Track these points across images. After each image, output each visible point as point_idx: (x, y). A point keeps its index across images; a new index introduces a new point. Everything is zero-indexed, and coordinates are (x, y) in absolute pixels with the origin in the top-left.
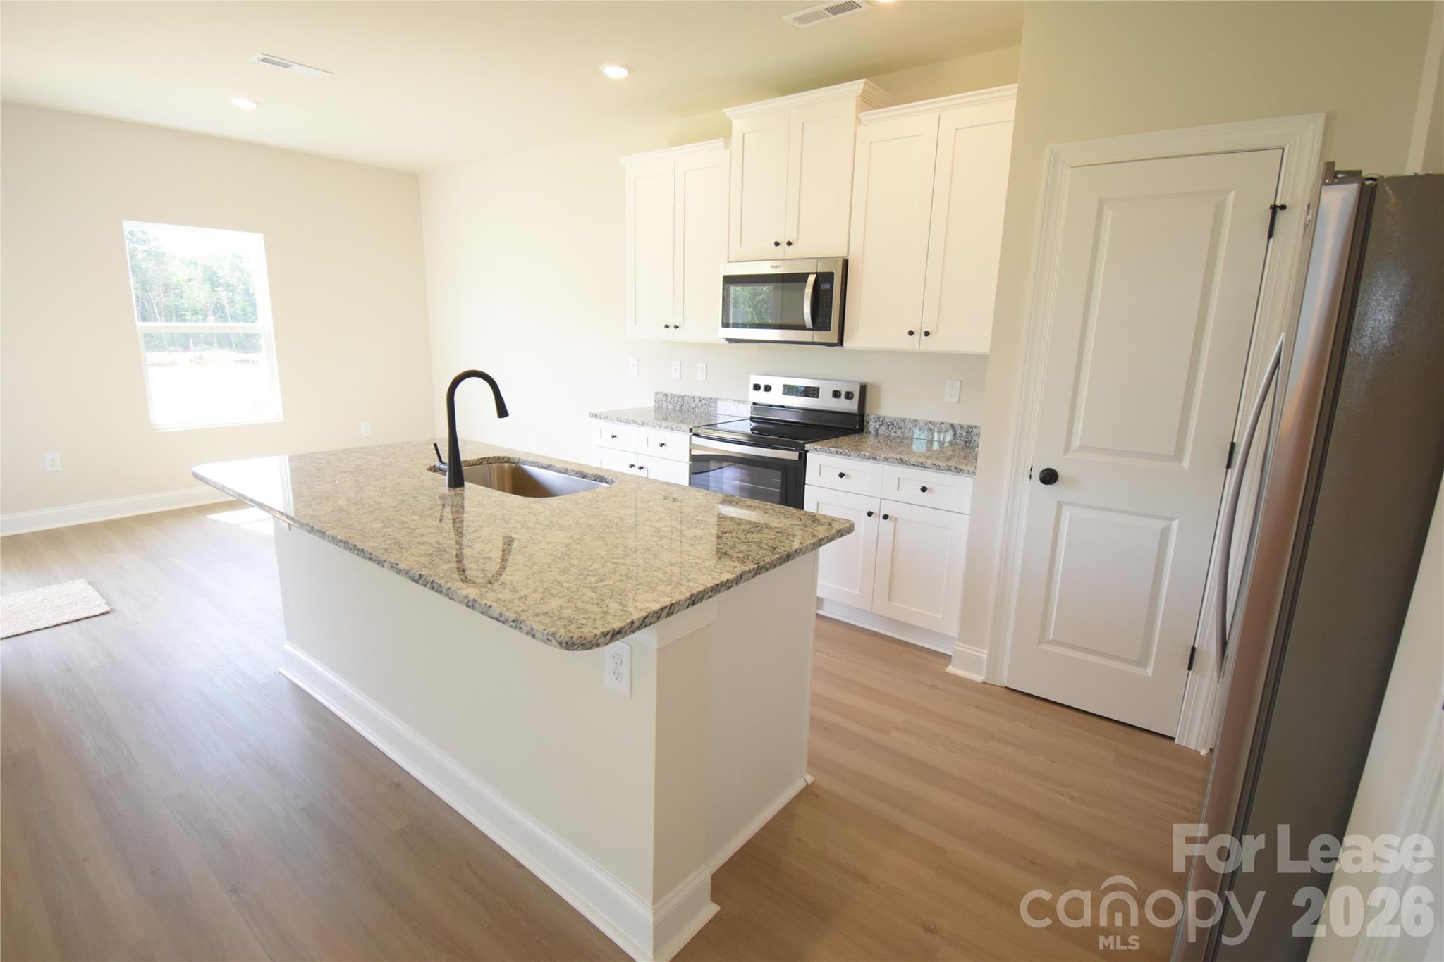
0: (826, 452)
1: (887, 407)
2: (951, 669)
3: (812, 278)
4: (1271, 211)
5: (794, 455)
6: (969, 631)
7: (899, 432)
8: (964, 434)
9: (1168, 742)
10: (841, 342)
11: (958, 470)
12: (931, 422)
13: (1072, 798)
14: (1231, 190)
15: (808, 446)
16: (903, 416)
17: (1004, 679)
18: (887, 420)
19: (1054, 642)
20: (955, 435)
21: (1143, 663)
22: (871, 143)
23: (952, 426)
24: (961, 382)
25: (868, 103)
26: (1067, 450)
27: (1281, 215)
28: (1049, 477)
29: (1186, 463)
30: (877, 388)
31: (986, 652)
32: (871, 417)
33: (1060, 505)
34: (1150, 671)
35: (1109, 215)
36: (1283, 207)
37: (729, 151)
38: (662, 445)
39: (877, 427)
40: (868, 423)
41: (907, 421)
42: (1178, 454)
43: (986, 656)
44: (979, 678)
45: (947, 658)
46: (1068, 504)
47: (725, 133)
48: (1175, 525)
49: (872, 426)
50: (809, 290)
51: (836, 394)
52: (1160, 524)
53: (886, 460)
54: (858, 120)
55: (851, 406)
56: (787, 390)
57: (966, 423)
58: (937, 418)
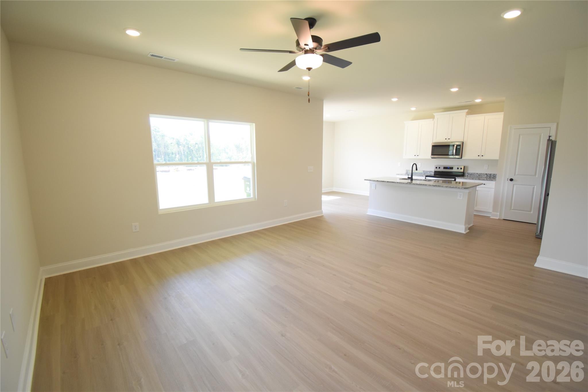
1: (470, 171)
3: (455, 146)
4: (549, 137)
5: (453, 179)
6: (495, 208)
7: (473, 175)
10: (461, 158)
11: (492, 180)
12: (481, 173)
14: (542, 133)
15: (456, 178)
16: (474, 172)
17: (503, 218)
18: (470, 174)
19: (513, 209)
20: (487, 175)
21: (531, 211)
22: (469, 121)
23: (486, 174)
24: (488, 165)
25: (468, 114)
26: (515, 175)
28: (511, 180)
29: (537, 176)
30: (467, 167)
31: (499, 213)
33: (514, 185)
34: (532, 212)
35: (521, 137)
36: (551, 136)
37: (433, 121)
40: (465, 174)
42: (535, 175)
44: (498, 218)
45: (490, 217)
47: (433, 117)
48: (535, 186)
49: (466, 175)
50: (455, 148)
51: (458, 168)
52: (533, 187)
53: (476, 179)
54: (466, 116)
55: (462, 170)
56: (445, 168)
57: (489, 173)
58: (483, 172)
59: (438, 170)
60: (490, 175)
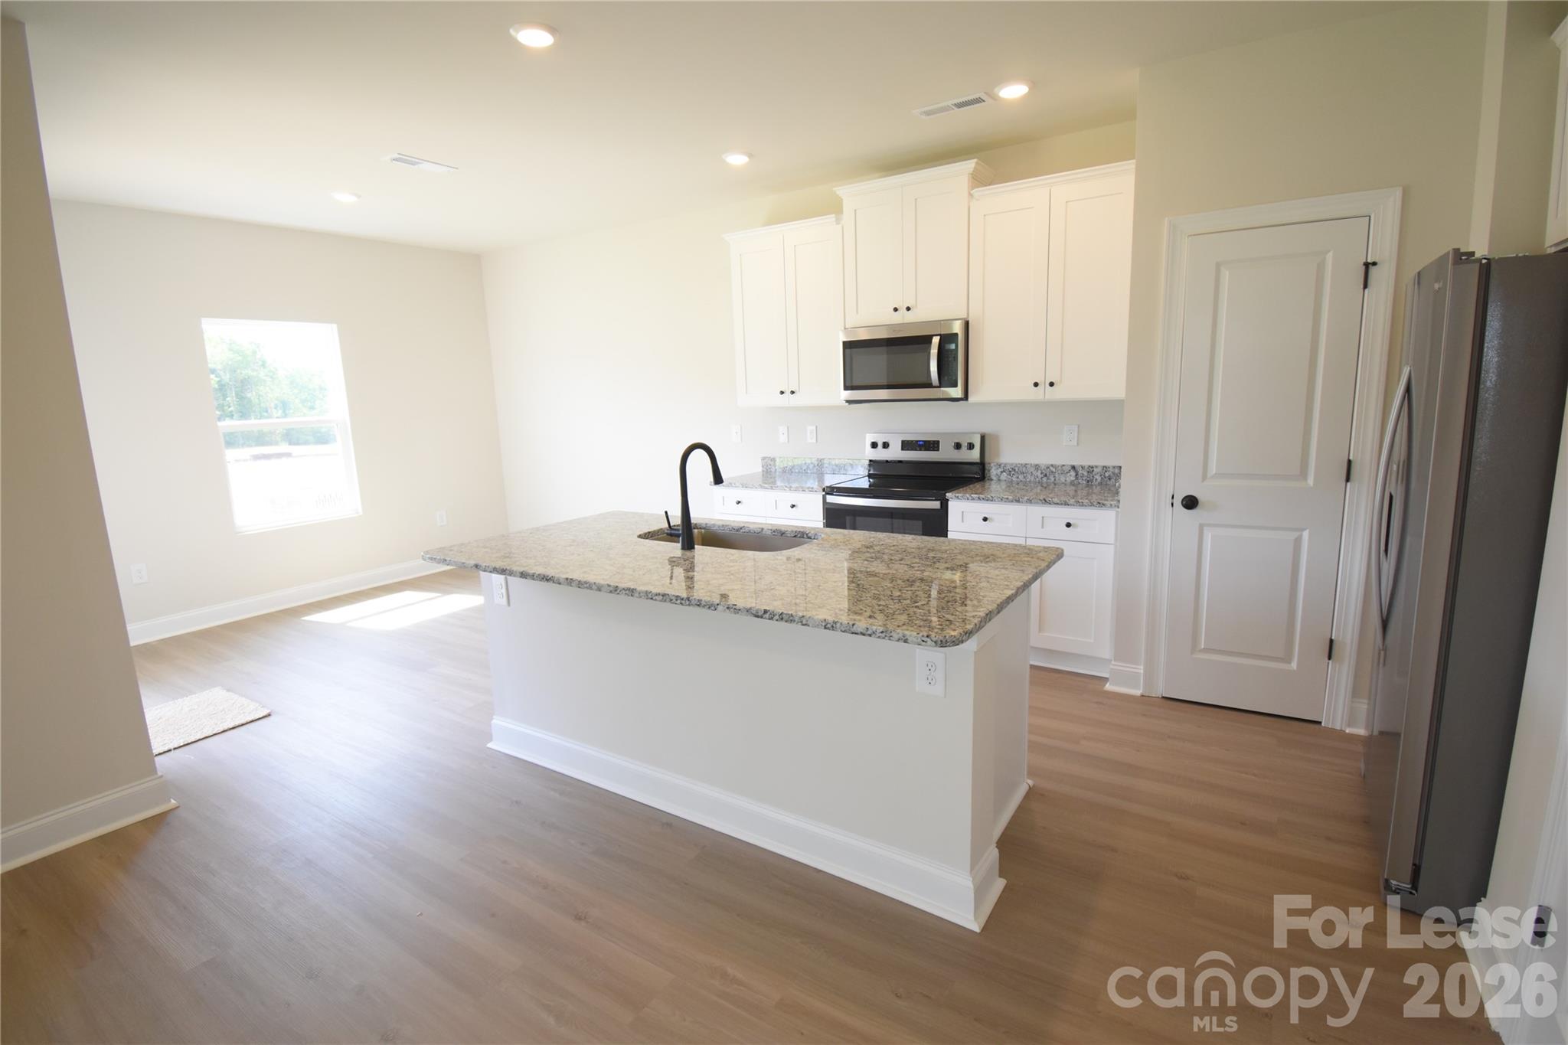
0: (968, 499)
1: (1009, 454)
2: (1108, 687)
3: (936, 340)
4: (1364, 267)
5: (936, 505)
6: (1123, 649)
7: (1021, 477)
8: (1086, 474)
9: (1316, 726)
10: (966, 397)
11: (1101, 505)
12: (1052, 465)
13: (1255, 775)
14: (1329, 251)
15: (948, 495)
16: (1024, 462)
17: (1160, 689)
18: (1008, 467)
19: (1206, 650)
20: (1076, 475)
21: (1287, 659)
22: (985, 215)
23: (1073, 467)
24: (1079, 427)
25: (979, 180)
26: (1204, 477)
27: (1373, 270)
28: (1190, 503)
29: (1311, 481)
30: (996, 438)
31: (1142, 667)
32: (992, 465)
33: (1201, 527)
34: (1294, 665)
35: (1226, 275)
36: (1374, 264)
37: (840, 225)
38: (793, 506)
39: (999, 474)
40: (989, 471)
41: (1028, 466)
42: (1303, 474)
43: (1142, 671)
44: (1138, 692)
45: (1106, 680)
46: (1209, 525)
47: (835, 208)
48: (1306, 534)
49: (994, 472)
50: (934, 351)
51: (958, 446)
52: (1296, 534)
53: (1030, 501)
54: (971, 195)
55: (975, 455)
56: (906, 445)
57: (1086, 463)
58: (1058, 461)
59: (881, 455)
60: (1091, 469)
